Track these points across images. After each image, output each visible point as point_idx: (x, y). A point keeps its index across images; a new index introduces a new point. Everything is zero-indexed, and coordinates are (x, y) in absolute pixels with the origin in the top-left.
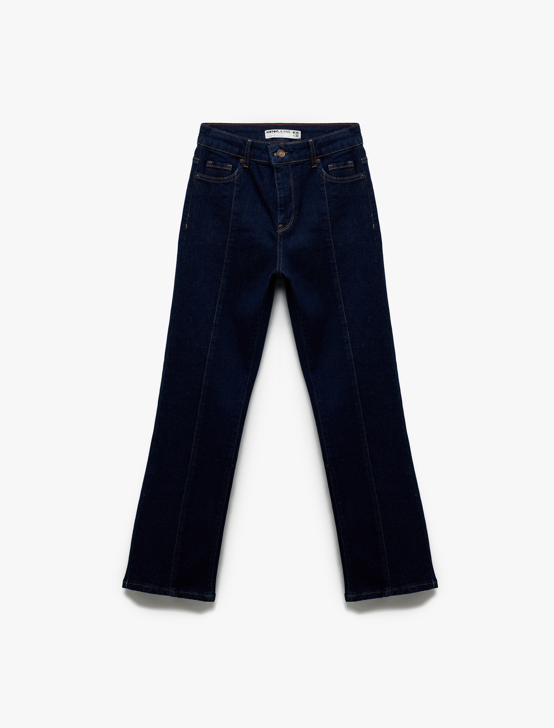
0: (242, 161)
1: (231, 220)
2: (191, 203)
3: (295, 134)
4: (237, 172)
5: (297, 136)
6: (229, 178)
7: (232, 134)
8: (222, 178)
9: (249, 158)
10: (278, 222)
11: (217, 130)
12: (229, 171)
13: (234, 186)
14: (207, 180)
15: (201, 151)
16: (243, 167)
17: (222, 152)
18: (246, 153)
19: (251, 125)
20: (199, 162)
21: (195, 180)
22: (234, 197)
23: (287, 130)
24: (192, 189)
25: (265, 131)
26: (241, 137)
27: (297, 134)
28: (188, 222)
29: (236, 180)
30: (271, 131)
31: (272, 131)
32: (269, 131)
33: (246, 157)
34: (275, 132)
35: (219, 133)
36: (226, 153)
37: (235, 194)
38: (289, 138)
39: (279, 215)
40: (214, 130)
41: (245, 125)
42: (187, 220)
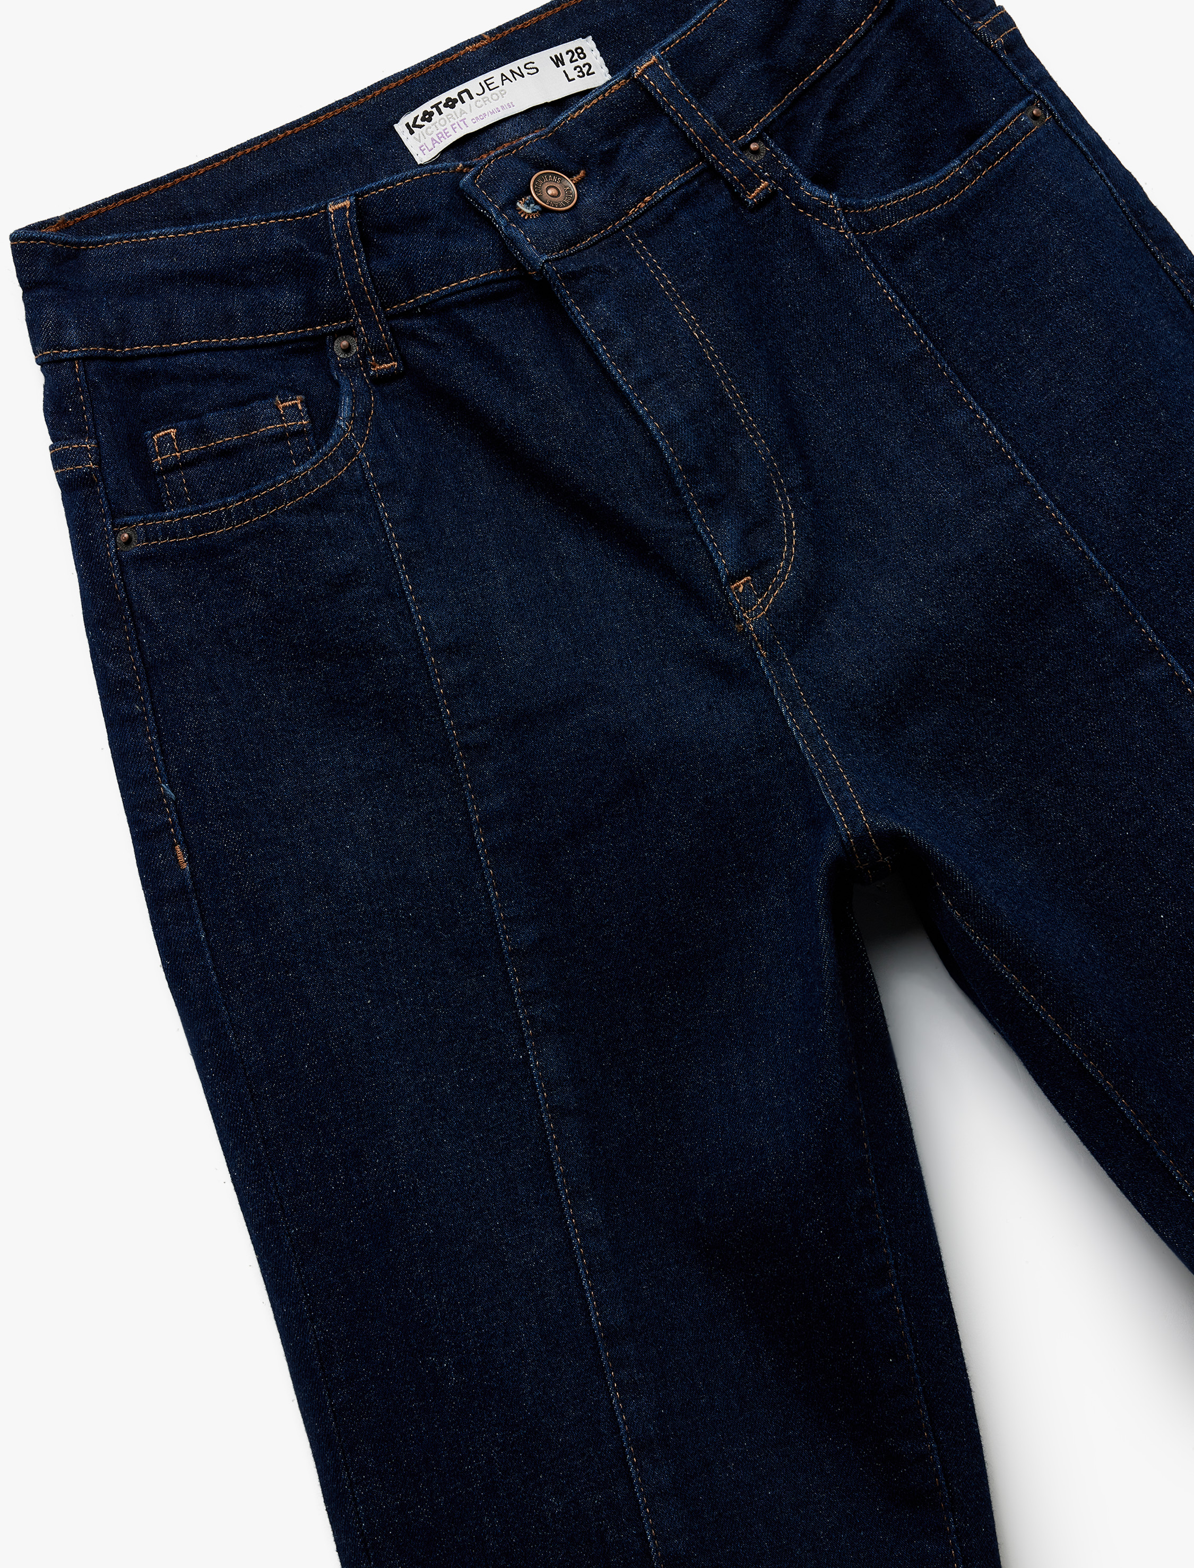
0: (347, 350)
1: (445, 695)
2: (155, 713)
3: (569, 67)
4: (351, 418)
5: (585, 70)
6: (321, 466)
7: (218, 223)
8: (279, 478)
9: (384, 308)
10: (717, 571)
11: (121, 240)
12: (299, 433)
13: (372, 499)
14: (195, 533)
15: (82, 393)
16: (372, 379)
17: (209, 350)
18: (355, 287)
19: (297, 129)
20: (100, 455)
21: (122, 572)
22: (401, 562)
23: (514, 66)
24: (129, 633)
25: (395, 126)
26: (276, 218)
27: (580, 63)
28: (182, 829)
29: (367, 459)
30: (429, 110)
31: (434, 110)
32: (419, 111)
33: (363, 307)
34: (453, 107)
35: (140, 250)
36: (233, 347)
37: (399, 538)
38: (546, 104)
39: (708, 534)
40: (103, 243)
41: (265, 143)
42: (168, 826)
